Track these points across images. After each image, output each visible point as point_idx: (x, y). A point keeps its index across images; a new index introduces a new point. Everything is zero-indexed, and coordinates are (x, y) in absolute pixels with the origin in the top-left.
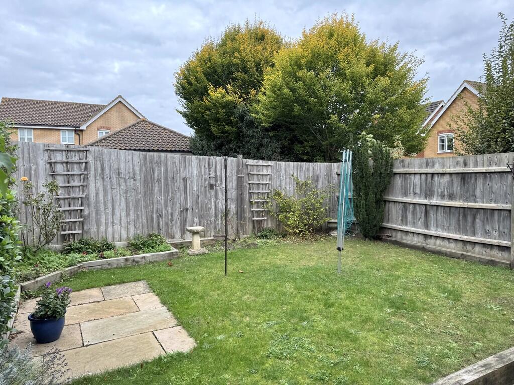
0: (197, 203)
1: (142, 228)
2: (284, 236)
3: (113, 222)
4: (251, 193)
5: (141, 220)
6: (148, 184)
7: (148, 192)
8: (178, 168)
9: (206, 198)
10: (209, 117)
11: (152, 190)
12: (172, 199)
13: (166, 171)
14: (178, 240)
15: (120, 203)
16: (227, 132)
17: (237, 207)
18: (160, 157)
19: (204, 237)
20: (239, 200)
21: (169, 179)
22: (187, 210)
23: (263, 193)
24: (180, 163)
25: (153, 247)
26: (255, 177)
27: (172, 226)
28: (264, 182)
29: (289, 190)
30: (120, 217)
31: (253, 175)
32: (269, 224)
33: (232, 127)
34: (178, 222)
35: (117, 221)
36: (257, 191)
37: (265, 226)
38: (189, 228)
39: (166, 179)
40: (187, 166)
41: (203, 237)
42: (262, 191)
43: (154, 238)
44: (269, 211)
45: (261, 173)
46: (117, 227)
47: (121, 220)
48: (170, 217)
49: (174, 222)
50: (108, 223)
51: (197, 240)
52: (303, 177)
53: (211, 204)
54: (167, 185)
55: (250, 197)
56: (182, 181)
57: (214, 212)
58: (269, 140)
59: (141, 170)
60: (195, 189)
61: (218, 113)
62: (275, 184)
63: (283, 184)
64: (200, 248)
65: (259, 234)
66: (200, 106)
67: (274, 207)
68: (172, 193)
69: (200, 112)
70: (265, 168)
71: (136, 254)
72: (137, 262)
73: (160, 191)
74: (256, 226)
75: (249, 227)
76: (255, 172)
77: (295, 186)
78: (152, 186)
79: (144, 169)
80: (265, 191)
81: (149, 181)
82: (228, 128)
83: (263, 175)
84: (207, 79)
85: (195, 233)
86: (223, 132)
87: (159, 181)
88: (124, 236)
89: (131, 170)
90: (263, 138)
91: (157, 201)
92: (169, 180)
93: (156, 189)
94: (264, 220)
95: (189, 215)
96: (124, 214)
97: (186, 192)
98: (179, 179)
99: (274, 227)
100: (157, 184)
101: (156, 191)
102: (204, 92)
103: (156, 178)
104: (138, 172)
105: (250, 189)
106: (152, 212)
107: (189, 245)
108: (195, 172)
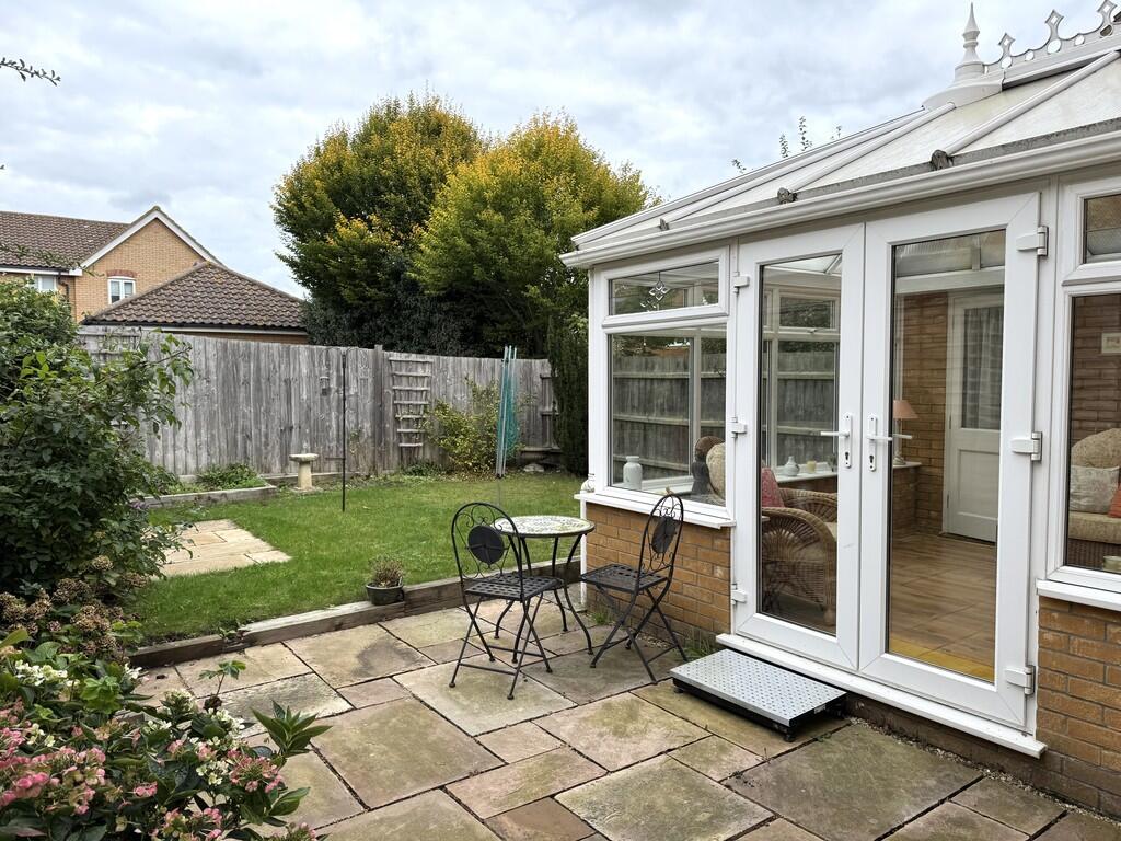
0: (308, 418)
1: (220, 455)
2: (450, 473)
3: (174, 445)
4: (396, 405)
5: (217, 444)
6: (229, 387)
7: (229, 400)
8: (277, 364)
9: (322, 412)
10: (336, 271)
11: (236, 397)
12: (268, 411)
13: (258, 369)
14: (276, 474)
15: (186, 415)
16: (370, 298)
17: (373, 426)
18: (248, 347)
19: (320, 471)
20: (378, 415)
21: (263, 381)
22: (292, 428)
23: (417, 405)
24: (281, 356)
25: (237, 483)
26: (404, 379)
27: (267, 454)
28: (418, 388)
29: (460, 401)
30: (186, 438)
31: (401, 376)
32: (427, 455)
33: (379, 290)
34: (277, 447)
35: (180, 444)
36: (406, 402)
37: (421, 457)
38: (294, 456)
39: (258, 381)
40: (292, 360)
41: (316, 471)
42: (415, 402)
43: (239, 470)
44: (426, 434)
45: (415, 374)
46: (181, 453)
47: (186, 442)
48: (263, 440)
49: (269, 448)
50: (167, 446)
51: (306, 475)
52: (484, 382)
53: (330, 421)
54: (258, 389)
55: (396, 411)
56: (283, 384)
57: (335, 432)
58: (443, 317)
59: (218, 366)
60: (305, 397)
61: (352, 264)
62: (438, 391)
63: (451, 390)
64: (311, 486)
65: (410, 469)
66: (320, 250)
67: (436, 427)
68: (268, 403)
69: (319, 261)
70: (420, 366)
71: (212, 490)
72: (215, 501)
73: (248, 399)
74: (404, 456)
75: (394, 457)
76: (404, 373)
77: (471, 395)
78: (235, 391)
79: (223, 365)
80: (419, 402)
81: (230, 383)
82: (371, 292)
83: (416, 377)
84: (334, 201)
85: (303, 463)
86: (364, 299)
87: (246, 383)
88: (192, 466)
89: (203, 366)
90: (433, 313)
91: (243, 415)
92: (261, 382)
93: (242, 396)
94: (419, 447)
95: (294, 438)
96: (191, 433)
97: (289, 401)
98: (278, 380)
99: (436, 458)
100: (242, 389)
101: (241, 399)
102: (328, 226)
103: (242, 378)
104: (213, 369)
105: (395, 398)
106: (236, 432)
107: (295, 482)
108: (304, 371)
